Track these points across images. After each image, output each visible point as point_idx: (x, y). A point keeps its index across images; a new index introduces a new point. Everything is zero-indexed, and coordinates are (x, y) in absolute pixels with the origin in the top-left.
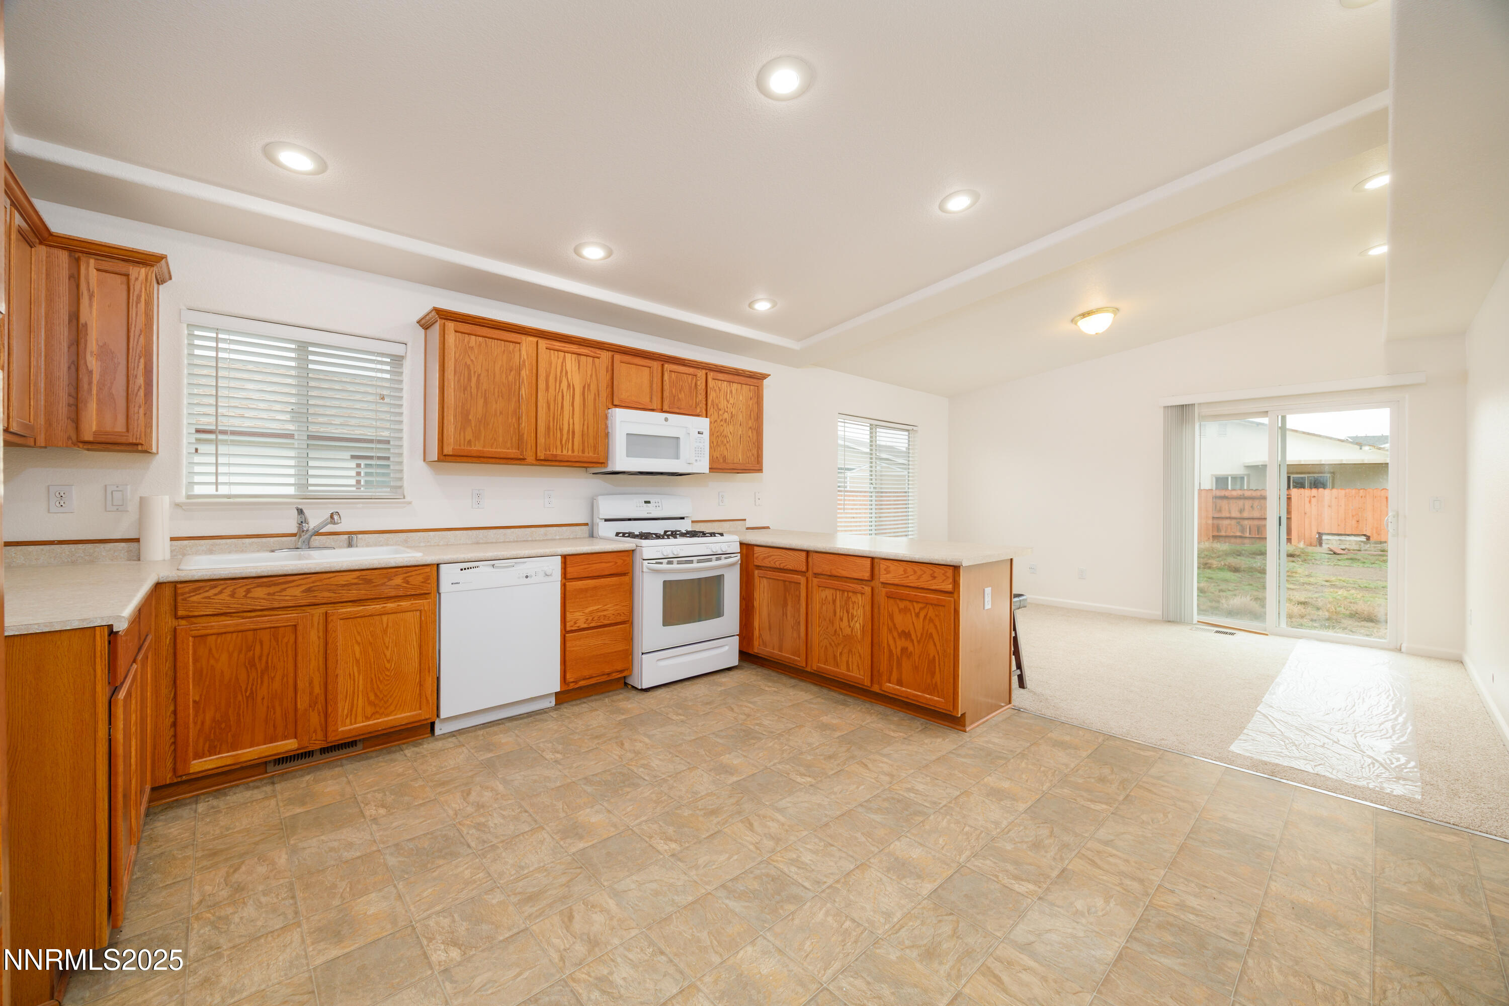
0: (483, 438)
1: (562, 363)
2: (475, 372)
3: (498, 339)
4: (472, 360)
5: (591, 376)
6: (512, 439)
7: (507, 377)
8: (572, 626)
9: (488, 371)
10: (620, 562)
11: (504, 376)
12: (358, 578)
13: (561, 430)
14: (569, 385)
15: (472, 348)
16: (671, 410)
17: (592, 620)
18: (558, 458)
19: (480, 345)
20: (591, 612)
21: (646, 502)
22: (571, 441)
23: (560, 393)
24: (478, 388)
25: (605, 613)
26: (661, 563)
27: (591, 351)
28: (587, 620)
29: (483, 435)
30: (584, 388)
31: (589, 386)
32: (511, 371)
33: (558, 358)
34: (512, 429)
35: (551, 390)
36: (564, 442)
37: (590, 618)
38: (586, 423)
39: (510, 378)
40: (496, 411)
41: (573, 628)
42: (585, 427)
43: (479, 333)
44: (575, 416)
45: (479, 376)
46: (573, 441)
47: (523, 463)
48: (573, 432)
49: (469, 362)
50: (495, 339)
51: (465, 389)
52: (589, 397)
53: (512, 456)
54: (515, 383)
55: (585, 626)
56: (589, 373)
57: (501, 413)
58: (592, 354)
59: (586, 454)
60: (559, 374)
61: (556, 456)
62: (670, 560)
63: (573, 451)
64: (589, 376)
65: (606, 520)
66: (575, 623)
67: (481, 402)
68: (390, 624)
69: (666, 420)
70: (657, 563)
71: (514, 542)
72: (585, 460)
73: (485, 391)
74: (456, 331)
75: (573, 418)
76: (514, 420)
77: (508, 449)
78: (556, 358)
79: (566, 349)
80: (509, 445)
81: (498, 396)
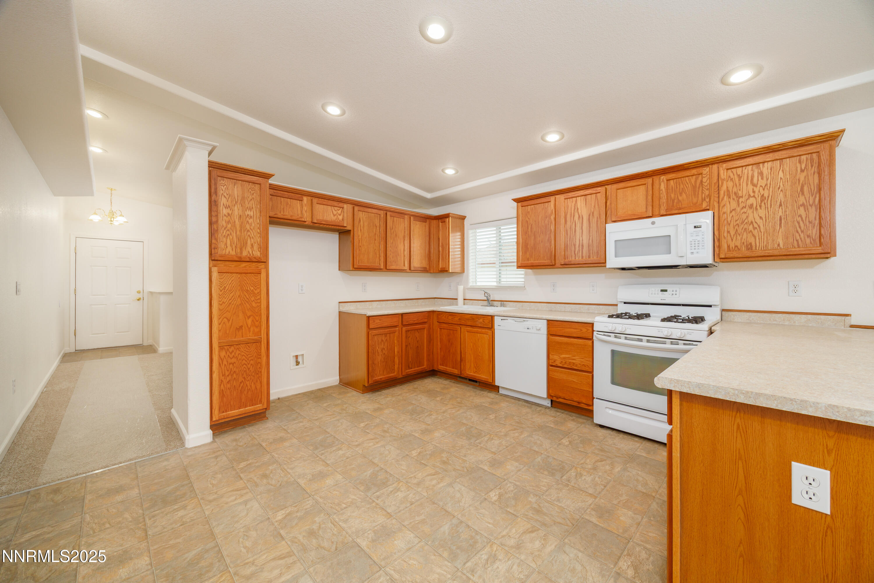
0: (534, 256)
1: (575, 204)
2: (530, 224)
3: (540, 203)
4: (529, 218)
5: (595, 206)
6: (547, 254)
7: (544, 222)
8: (552, 363)
9: (535, 221)
10: (584, 330)
11: (543, 221)
12: (471, 317)
13: (575, 245)
14: (579, 217)
15: (529, 212)
16: (668, 213)
17: (565, 363)
18: (572, 263)
19: (532, 209)
20: (564, 358)
21: (662, 291)
22: (581, 251)
23: (574, 223)
24: (531, 231)
25: (574, 361)
26: (610, 336)
27: (594, 190)
28: (562, 362)
29: (534, 254)
30: (589, 215)
31: (593, 213)
32: (546, 218)
33: (572, 202)
34: (547, 249)
35: (569, 223)
36: (576, 252)
37: (564, 362)
38: (591, 238)
39: (546, 222)
40: (539, 241)
41: (553, 364)
42: (591, 241)
43: (531, 204)
44: (583, 235)
45: (532, 225)
46: (582, 251)
47: (554, 267)
48: (583, 246)
49: (528, 220)
50: (538, 204)
51: (526, 233)
52: (593, 220)
53: (547, 264)
54: (549, 225)
55: (561, 365)
56: (593, 205)
57: (542, 242)
58: (594, 192)
59: (591, 258)
60: (573, 212)
61: (571, 261)
62: (617, 335)
63: (582, 257)
64: (593, 207)
65: (625, 303)
66: (554, 362)
67: (533, 238)
68: (480, 338)
69: (653, 223)
70: (604, 335)
71: (570, 312)
72: (590, 262)
73: (535, 232)
74: (522, 207)
75: (582, 236)
76: (548, 244)
77: (545, 260)
78: (571, 203)
79: (576, 195)
80: (546, 258)
81: (540, 233)
